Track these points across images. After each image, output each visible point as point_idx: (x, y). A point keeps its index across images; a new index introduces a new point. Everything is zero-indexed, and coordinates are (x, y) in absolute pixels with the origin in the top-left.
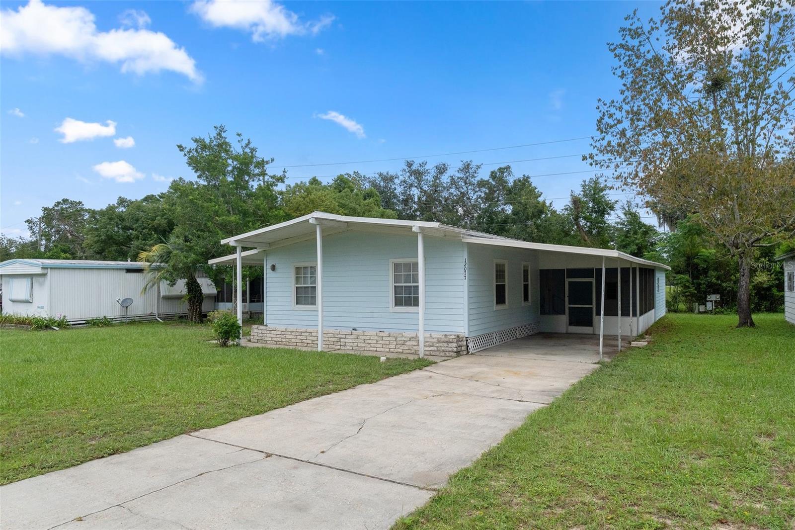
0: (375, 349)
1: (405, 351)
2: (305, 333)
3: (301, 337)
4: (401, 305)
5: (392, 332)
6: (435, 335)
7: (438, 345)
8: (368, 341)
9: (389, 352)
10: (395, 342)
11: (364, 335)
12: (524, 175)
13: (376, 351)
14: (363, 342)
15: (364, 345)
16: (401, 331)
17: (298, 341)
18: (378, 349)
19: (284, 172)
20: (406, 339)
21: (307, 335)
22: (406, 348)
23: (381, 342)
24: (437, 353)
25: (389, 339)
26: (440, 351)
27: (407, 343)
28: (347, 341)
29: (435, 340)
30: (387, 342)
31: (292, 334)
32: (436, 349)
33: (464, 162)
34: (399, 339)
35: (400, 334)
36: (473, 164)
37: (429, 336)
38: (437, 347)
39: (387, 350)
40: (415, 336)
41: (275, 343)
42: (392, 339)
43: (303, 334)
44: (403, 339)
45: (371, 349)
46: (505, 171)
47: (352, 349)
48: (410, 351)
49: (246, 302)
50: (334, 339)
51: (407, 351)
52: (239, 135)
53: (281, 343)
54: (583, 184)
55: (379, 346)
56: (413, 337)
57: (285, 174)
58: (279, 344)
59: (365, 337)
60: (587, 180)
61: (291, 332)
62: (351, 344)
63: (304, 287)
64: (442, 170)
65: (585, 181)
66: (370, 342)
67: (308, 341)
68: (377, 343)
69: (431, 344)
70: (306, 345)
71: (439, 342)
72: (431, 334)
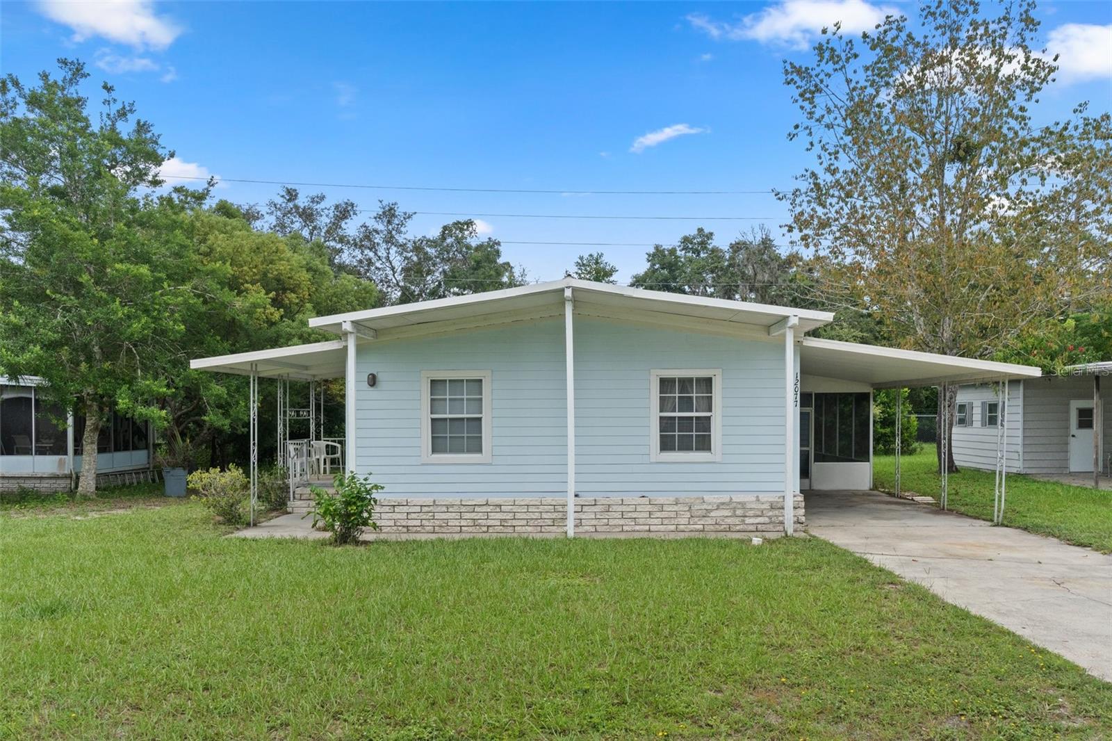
0: (647, 527)
1: (707, 528)
2: (485, 507)
3: (473, 516)
4: (672, 449)
5: (682, 496)
6: (764, 497)
7: (770, 514)
8: (630, 514)
9: (677, 530)
10: (688, 513)
11: (622, 504)
12: (490, 238)
13: (649, 531)
14: (620, 516)
15: (622, 522)
16: (700, 495)
17: (463, 523)
18: (653, 528)
19: (209, 183)
20: (710, 507)
21: (489, 510)
22: (709, 521)
23: (658, 514)
24: (770, 527)
25: (676, 508)
26: (774, 523)
27: (712, 514)
28: (583, 517)
29: (767, 506)
30: (673, 515)
31: (450, 510)
32: (767, 520)
33: (385, 203)
34: (695, 508)
35: (698, 498)
36: (400, 211)
37: (754, 499)
38: (770, 517)
39: (673, 528)
40: (727, 500)
41: (405, 530)
42: (681, 509)
43: (477, 509)
44: (705, 506)
45: (637, 528)
46: (465, 227)
47: (596, 531)
48: (717, 526)
49: (66, 453)
50: (556, 514)
51: (712, 527)
52: (108, 89)
53: (419, 529)
54: (580, 261)
55: (656, 521)
56: (723, 504)
57: (211, 188)
58: (417, 532)
59: (624, 508)
60: (586, 256)
61: (447, 506)
62: (594, 522)
63: (451, 419)
64: (344, 212)
65: (581, 258)
66: (634, 515)
67: (490, 523)
68: (650, 517)
69: (760, 513)
70: (485, 529)
71: (772, 508)
72: (757, 497)
